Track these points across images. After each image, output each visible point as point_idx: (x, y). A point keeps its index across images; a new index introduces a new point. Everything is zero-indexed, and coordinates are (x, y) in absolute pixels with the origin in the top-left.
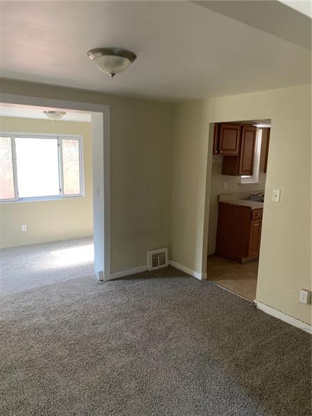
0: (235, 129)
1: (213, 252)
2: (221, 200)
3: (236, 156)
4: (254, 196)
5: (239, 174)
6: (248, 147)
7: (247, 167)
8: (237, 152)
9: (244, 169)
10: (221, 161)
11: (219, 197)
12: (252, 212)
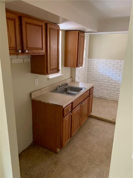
0: (39, 26)
1: (32, 142)
2: (33, 97)
3: (44, 55)
4: (60, 87)
5: (47, 73)
6: (53, 46)
7: (54, 66)
8: (44, 51)
9: (52, 68)
10: (29, 60)
11: (31, 94)
12: (63, 109)
